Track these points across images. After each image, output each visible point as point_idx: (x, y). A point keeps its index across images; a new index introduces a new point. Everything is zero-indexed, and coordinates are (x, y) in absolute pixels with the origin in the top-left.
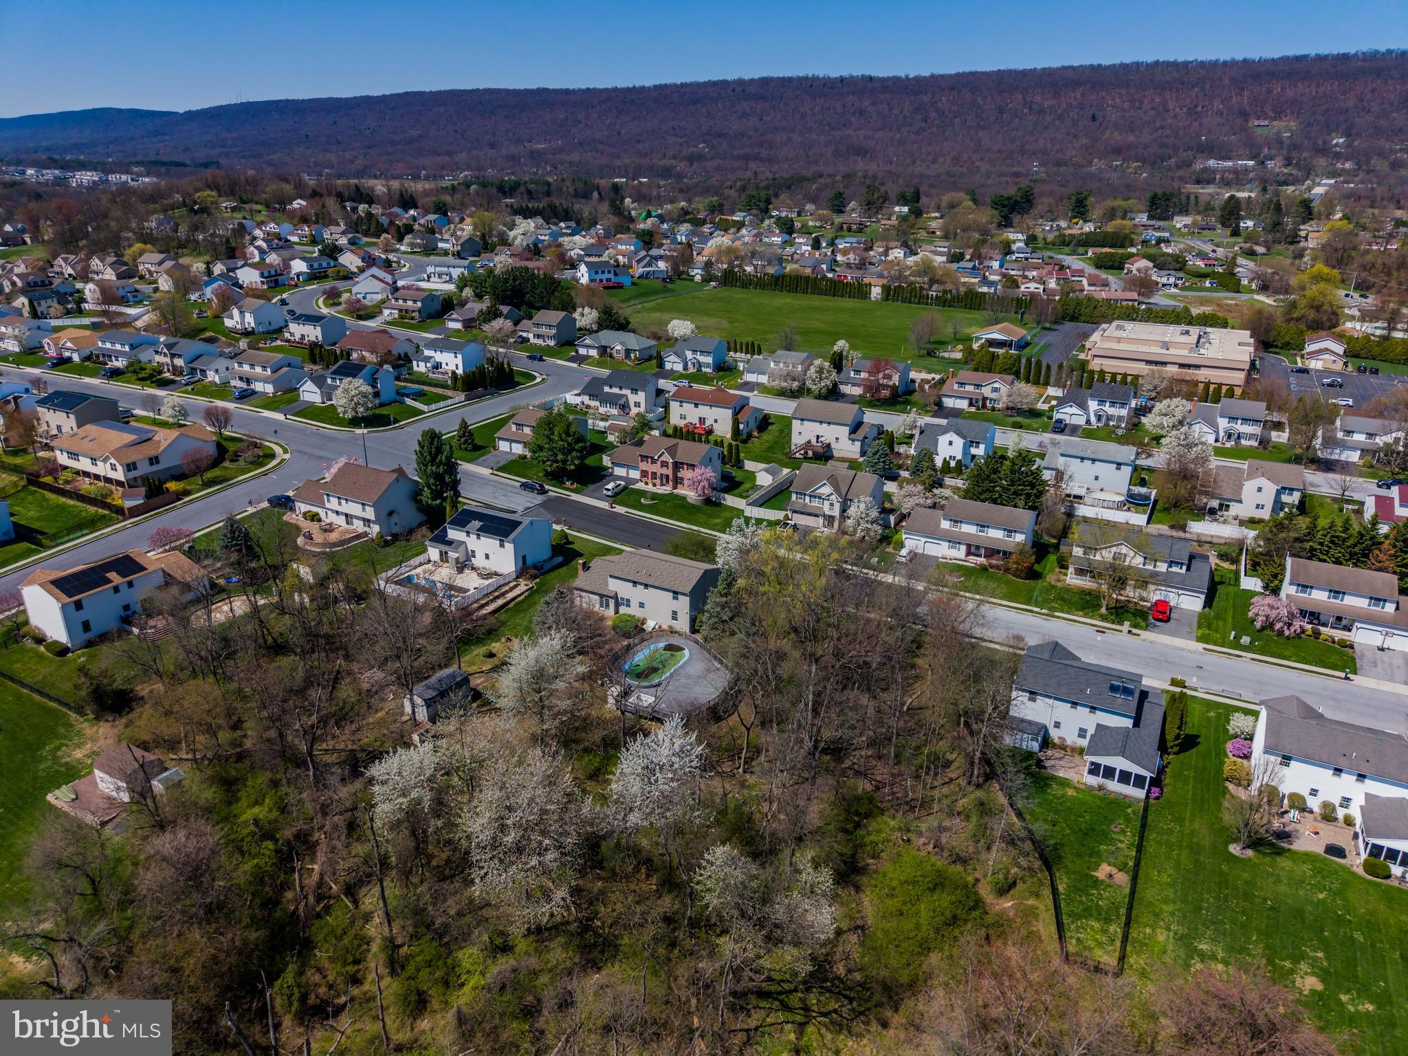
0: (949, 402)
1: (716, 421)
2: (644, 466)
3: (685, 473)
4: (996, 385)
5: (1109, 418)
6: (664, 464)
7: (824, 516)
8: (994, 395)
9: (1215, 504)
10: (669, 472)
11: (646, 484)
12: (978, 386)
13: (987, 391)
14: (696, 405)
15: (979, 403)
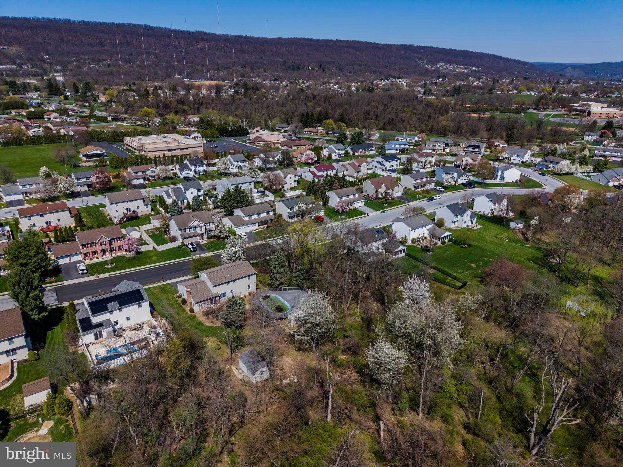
0: (135, 182)
1: (59, 220)
2: (86, 250)
3: (116, 244)
4: (152, 169)
5: (200, 172)
6: (102, 244)
7: (199, 235)
8: (153, 174)
9: (281, 187)
10: (107, 247)
11: (91, 259)
12: (144, 172)
13: (149, 173)
14: (42, 216)
15: (146, 179)
